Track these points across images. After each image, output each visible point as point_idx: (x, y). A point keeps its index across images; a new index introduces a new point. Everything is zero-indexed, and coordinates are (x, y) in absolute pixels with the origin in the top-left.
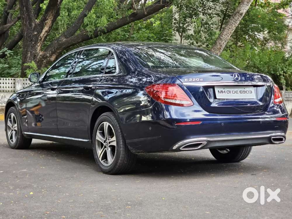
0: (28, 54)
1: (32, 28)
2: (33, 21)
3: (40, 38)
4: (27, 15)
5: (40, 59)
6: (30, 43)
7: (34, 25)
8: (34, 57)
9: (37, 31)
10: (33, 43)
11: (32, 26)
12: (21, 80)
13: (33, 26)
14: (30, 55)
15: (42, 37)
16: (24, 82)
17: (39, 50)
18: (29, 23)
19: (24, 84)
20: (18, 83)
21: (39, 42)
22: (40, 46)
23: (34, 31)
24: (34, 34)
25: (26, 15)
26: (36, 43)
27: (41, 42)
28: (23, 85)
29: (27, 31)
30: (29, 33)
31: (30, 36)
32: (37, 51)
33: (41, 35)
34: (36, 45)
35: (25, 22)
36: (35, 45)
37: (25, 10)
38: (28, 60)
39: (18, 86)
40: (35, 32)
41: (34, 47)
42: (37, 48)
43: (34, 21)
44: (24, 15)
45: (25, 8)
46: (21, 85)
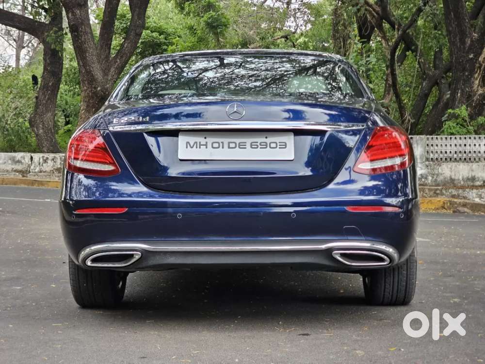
0: (458, 94)
1: (464, 48)
2: (469, 36)
3: (478, 65)
4: (455, 25)
5: (479, 102)
6: (461, 74)
7: (469, 42)
8: (467, 98)
9: (474, 53)
10: (467, 74)
11: (466, 44)
12: (422, 140)
13: (468, 45)
14: (461, 95)
15: (481, 62)
16: (427, 142)
17: (476, 86)
18: (459, 39)
19: (428, 145)
20: (417, 144)
21: (477, 70)
22: (478, 79)
23: (468, 53)
24: (468, 59)
25: (453, 25)
26: (472, 72)
27: (480, 72)
28: (427, 148)
29: (456, 53)
30: (461, 57)
31: (463, 61)
32: (473, 87)
33: (480, 59)
34: (472, 77)
35: (452, 38)
36: (469, 77)
37: (453, 16)
38: (457, 103)
39: (417, 149)
40: (470, 55)
41: (468, 81)
42: (473, 82)
43: (470, 34)
44: (451, 25)
45: (452, 13)
46: (421, 147)
